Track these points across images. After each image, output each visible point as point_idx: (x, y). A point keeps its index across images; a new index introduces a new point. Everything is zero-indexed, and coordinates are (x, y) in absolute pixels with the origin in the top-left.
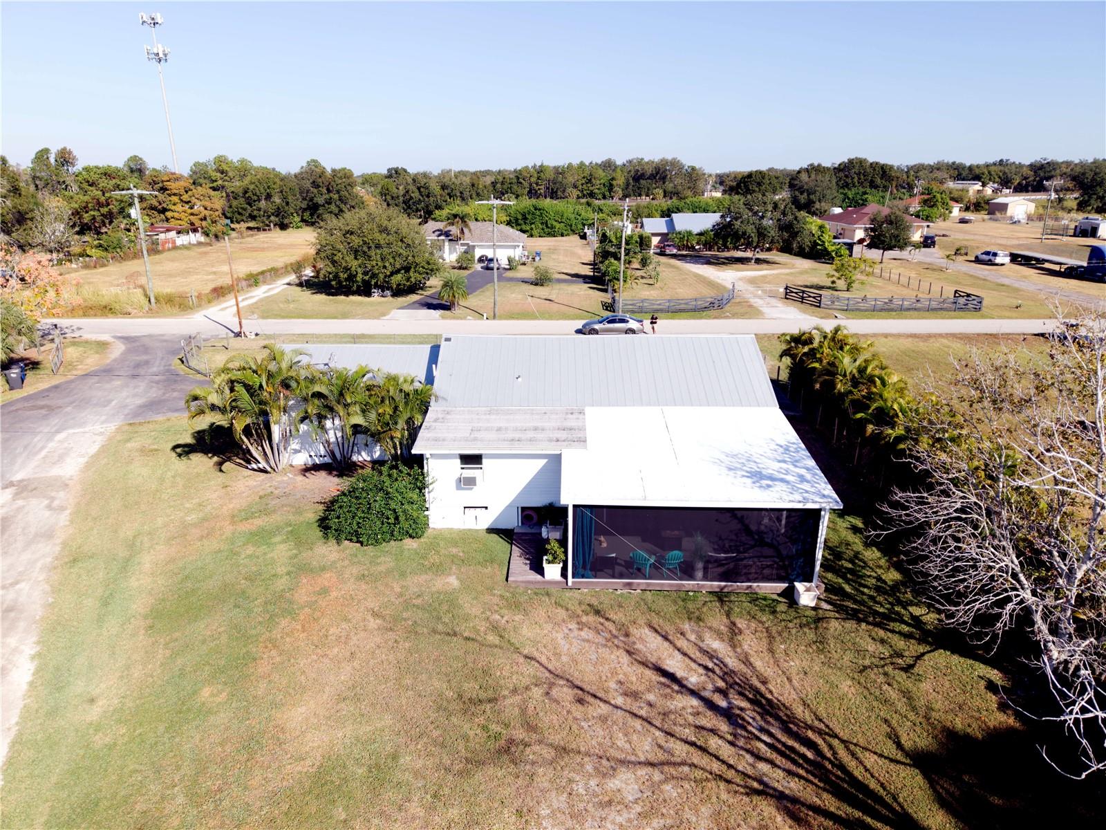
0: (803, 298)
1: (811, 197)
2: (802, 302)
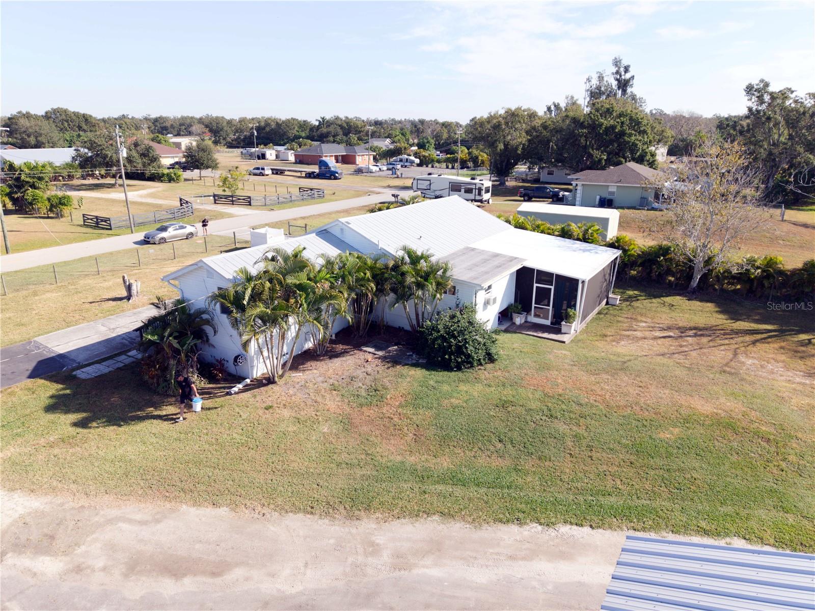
0: (232, 201)
1: (39, 139)
2: (233, 204)
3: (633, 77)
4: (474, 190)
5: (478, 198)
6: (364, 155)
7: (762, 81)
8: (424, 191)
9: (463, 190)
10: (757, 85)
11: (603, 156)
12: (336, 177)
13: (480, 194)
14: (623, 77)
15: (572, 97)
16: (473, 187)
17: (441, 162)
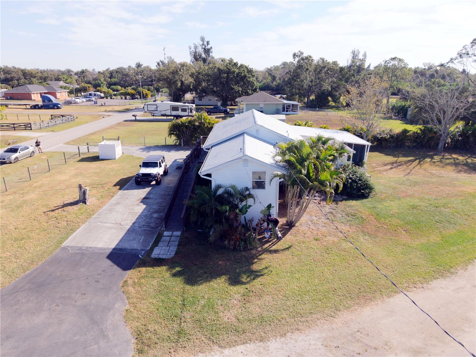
0: (14, 127)
2: (15, 130)
3: (211, 48)
4: (187, 110)
5: (190, 114)
6: (61, 92)
7: (300, 52)
8: (153, 112)
9: (180, 110)
10: (298, 53)
11: (239, 89)
12: (59, 107)
13: (191, 112)
14: (207, 47)
15: (171, 58)
16: (187, 108)
17: (117, 95)
